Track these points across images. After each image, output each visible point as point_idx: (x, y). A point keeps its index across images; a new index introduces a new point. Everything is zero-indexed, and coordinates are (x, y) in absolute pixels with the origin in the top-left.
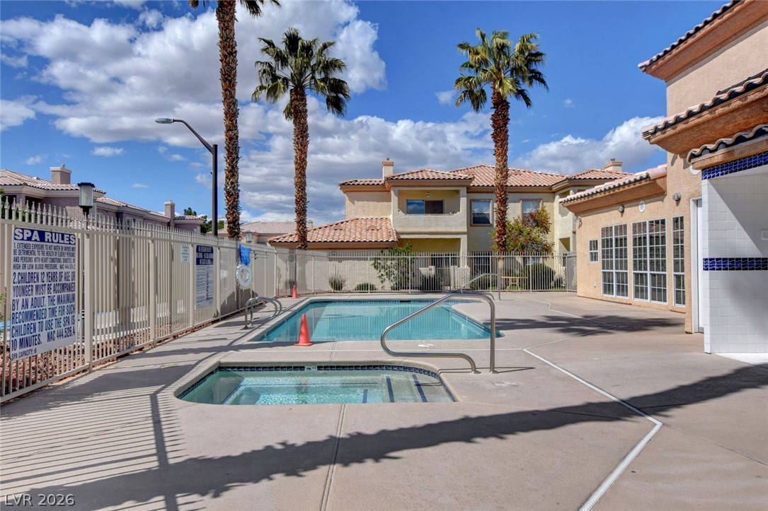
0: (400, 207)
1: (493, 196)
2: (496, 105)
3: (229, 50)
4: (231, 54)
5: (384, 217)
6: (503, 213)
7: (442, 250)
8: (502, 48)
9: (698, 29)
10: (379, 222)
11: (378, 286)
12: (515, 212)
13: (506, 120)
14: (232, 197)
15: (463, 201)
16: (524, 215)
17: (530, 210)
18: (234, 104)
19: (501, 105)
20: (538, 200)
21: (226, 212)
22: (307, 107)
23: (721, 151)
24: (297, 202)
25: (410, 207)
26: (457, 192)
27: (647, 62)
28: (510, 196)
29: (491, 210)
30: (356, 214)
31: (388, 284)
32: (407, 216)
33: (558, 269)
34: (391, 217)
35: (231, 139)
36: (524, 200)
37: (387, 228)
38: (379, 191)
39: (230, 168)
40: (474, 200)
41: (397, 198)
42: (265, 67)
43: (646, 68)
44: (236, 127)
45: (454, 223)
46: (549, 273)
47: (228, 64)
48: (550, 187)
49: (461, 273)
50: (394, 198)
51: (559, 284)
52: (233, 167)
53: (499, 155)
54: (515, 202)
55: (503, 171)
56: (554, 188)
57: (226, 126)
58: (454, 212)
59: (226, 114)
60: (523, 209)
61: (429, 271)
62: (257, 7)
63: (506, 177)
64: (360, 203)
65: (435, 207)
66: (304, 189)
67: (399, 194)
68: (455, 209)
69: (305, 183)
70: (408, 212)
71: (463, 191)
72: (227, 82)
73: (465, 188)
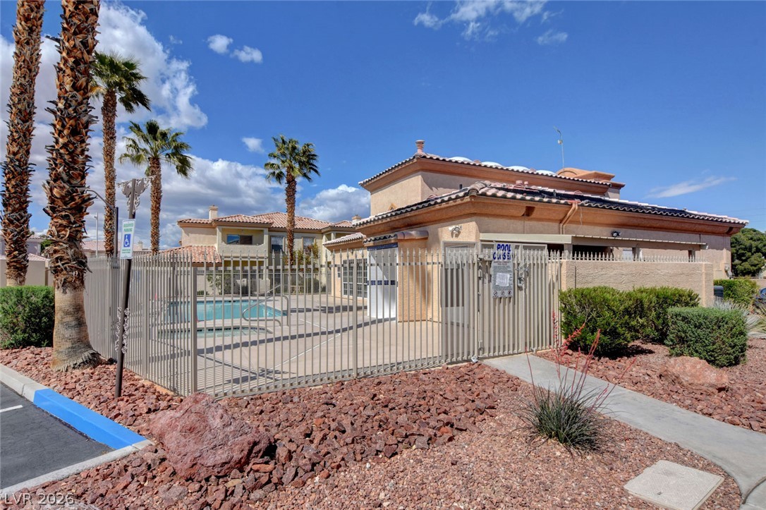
0: (223, 240)
1: (285, 234)
2: (289, 182)
3: (111, 135)
4: (112, 138)
5: (211, 246)
6: (291, 247)
7: (251, 268)
8: (294, 148)
9: (380, 175)
10: (208, 249)
11: (211, 292)
12: (299, 244)
13: (294, 191)
14: (110, 234)
15: (266, 238)
16: (304, 247)
17: (308, 244)
18: (113, 172)
19: (291, 182)
20: (313, 238)
21: (105, 244)
22: (162, 173)
23: (372, 242)
24: (152, 236)
25: (230, 240)
26: (262, 231)
27: (362, 182)
28: (295, 235)
29: (284, 242)
30: (190, 242)
31: (217, 292)
32: (228, 245)
33: (324, 280)
34: (216, 246)
35: (110, 195)
36: (304, 237)
37: (214, 253)
38: (209, 227)
39: (109, 214)
40: (273, 236)
41: (220, 233)
42: (131, 143)
43: (362, 185)
44: (114, 187)
45: (260, 250)
46: (317, 283)
47: (110, 145)
48: (320, 230)
49: (264, 283)
50: (219, 234)
51: (324, 289)
52: (111, 214)
53: (289, 212)
54: (298, 238)
55: (292, 221)
56: (323, 231)
57: (107, 186)
58: (259, 244)
59: (107, 178)
60: (304, 243)
61: (242, 282)
62: (132, 107)
63: (294, 225)
64: (193, 235)
65: (247, 240)
66: (157, 228)
67: (223, 231)
68: (261, 242)
69: (159, 223)
70: (229, 243)
71: (266, 230)
72: (109, 157)
73: (267, 229)
